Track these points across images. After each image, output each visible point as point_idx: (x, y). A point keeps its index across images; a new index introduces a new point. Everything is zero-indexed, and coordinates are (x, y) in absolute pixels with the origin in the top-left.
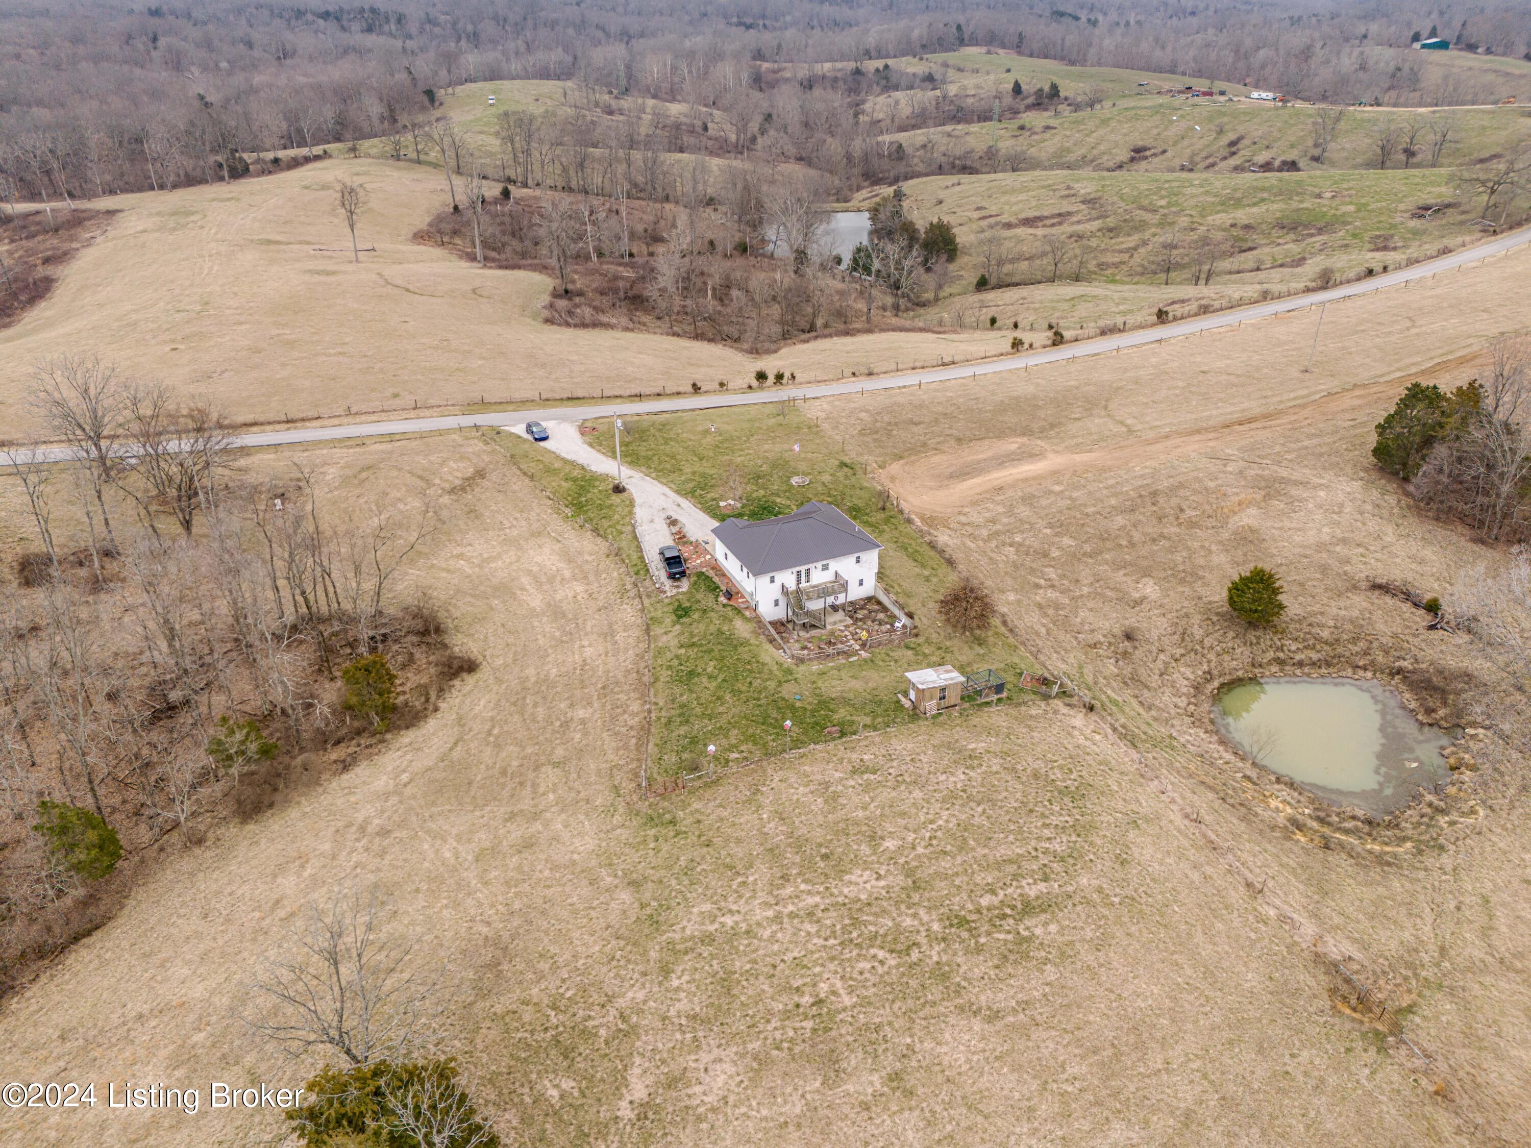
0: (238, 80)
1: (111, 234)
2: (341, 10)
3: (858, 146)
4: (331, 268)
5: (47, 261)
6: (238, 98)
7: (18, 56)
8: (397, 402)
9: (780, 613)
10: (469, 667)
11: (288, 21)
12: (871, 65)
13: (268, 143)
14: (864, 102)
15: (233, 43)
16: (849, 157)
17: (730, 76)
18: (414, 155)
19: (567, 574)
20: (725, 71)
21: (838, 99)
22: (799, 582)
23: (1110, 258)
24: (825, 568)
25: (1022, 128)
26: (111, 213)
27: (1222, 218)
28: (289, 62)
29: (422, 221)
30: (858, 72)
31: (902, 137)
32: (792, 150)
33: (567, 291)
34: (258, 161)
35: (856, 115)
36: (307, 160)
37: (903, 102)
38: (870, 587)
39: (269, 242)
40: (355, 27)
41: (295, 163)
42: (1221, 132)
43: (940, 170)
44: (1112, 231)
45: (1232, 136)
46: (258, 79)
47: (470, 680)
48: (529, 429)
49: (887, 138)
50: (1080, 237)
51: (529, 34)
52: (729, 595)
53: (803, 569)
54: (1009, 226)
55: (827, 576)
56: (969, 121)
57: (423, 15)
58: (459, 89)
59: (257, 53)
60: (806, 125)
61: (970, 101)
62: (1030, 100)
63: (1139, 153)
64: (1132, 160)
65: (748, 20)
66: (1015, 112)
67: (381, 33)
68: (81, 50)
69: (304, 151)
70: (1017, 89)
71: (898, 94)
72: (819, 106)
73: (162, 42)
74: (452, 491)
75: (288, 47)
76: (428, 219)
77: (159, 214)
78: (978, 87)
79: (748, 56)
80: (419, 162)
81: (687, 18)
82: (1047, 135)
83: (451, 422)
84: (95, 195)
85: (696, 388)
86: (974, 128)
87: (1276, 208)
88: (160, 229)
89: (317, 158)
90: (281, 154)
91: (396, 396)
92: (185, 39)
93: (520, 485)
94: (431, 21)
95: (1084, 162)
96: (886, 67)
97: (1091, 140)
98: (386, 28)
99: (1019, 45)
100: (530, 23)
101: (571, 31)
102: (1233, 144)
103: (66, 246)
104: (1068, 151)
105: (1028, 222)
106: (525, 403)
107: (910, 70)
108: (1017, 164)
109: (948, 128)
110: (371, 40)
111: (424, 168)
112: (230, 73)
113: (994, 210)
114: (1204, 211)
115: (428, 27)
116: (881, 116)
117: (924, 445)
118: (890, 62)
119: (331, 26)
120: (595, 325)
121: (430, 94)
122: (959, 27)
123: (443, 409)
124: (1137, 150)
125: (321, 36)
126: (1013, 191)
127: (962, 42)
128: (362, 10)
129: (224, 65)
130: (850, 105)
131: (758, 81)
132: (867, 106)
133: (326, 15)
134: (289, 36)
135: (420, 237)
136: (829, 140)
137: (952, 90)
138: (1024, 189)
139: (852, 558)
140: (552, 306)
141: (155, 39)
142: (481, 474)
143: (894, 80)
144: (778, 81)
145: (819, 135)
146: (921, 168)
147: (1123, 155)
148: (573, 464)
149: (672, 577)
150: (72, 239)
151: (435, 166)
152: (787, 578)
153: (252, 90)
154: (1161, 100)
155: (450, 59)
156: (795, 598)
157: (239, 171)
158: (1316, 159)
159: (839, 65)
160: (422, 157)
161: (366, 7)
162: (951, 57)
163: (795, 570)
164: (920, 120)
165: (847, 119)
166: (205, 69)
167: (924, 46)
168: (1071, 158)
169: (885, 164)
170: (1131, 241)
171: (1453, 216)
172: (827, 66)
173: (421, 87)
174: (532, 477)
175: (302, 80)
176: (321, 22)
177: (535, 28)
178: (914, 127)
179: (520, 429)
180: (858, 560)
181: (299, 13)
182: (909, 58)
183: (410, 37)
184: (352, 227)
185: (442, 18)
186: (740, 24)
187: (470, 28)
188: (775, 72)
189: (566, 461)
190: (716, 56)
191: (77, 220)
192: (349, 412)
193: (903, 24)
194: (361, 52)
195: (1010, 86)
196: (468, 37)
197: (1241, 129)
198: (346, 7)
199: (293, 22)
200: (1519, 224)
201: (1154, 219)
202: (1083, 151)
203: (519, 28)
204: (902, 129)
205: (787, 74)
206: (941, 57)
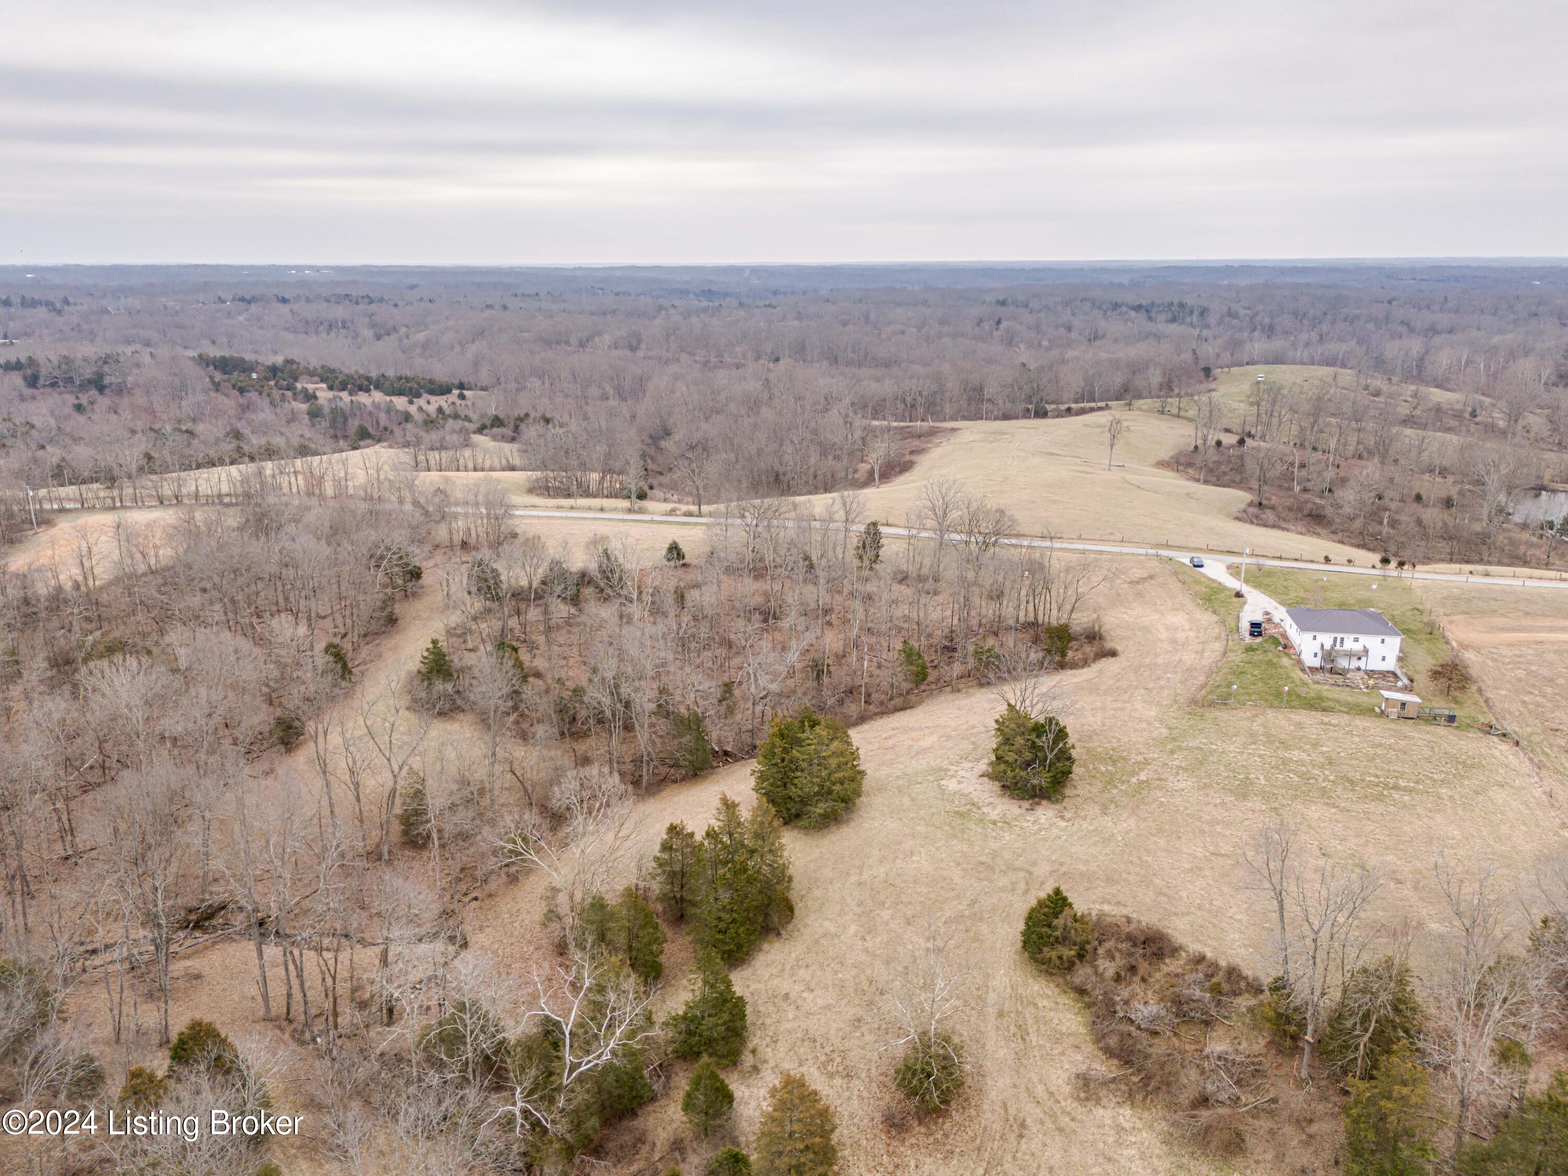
0: (1055, 353)
1: (953, 440)
2: (1153, 304)
4: (1090, 470)
5: (912, 452)
6: (1051, 367)
7: (903, 332)
8: (1111, 538)
9: (1316, 663)
10: (1113, 654)
11: (1105, 312)
13: (1065, 399)
15: (1057, 327)
18: (1175, 411)
19: (1187, 627)
22: (1335, 644)
24: (1356, 640)
26: (954, 430)
28: (1097, 343)
29: (1166, 454)
33: (1260, 504)
34: (1055, 410)
36: (1092, 410)
38: (1390, 665)
39: (1052, 454)
40: (1162, 317)
41: (1083, 412)
46: (1070, 354)
47: (1112, 660)
48: (1192, 560)
51: (1325, 327)
52: (1285, 647)
53: (1339, 636)
55: (1357, 647)
57: (1225, 309)
58: (1233, 369)
59: (1073, 335)
67: (1182, 323)
68: (946, 329)
69: (1092, 405)
73: (1004, 325)
74: (1131, 583)
75: (1100, 332)
76: (1171, 454)
77: (984, 432)
79: (1559, 354)
80: (1178, 416)
81: (1511, 317)
83: (1143, 551)
84: (945, 420)
85: (1327, 560)
88: (983, 441)
89: (1100, 409)
90: (1073, 406)
91: (1111, 534)
92: (1021, 324)
93: (1174, 585)
94: (1232, 314)
98: (1188, 319)
100: (1330, 318)
101: (1370, 326)
103: (925, 445)
106: (1196, 549)
110: (1174, 328)
111: (1180, 421)
112: (1048, 349)
115: (1227, 319)
117: (1495, 611)
119: (1142, 316)
120: (1274, 526)
121: (1207, 371)
123: (1138, 544)
125: (1129, 324)
128: (1171, 304)
129: (1045, 343)
133: (1138, 308)
134: (1103, 323)
135: (1162, 464)
139: (1379, 638)
140: (1245, 511)
141: (999, 322)
142: (1151, 577)
148: (1214, 581)
149: (1252, 634)
150: (928, 442)
151: (1190, 420)
152: (1327, 639)
153: (1064, 362)
155: (1235, 345)
156: (1329, 656)
157: (1041, 414)
160: (1182, 413)
161: (1176, 302)
163: (1333, 635)
166: (1030, 345)
173: (1202, 364)
174: (1184, 583)
175: (1104, 355)
176: (1133, 313)
177: (1333, 322)
179: (1187, 561)
180: (1383, 641)
181: (1116, 306)
183: (1208, 327)
184: (1112, 446)
185: (1242, 312)
187: (1267, 320)
189: (1210, 579)
190: (1522, 352)
191: (933, 432)
192: (1080, 538)
194: (1158, 337)
196: (1263, 329)
198: (1157, 302)
199: (1109, 313)
203: (1316, 322)
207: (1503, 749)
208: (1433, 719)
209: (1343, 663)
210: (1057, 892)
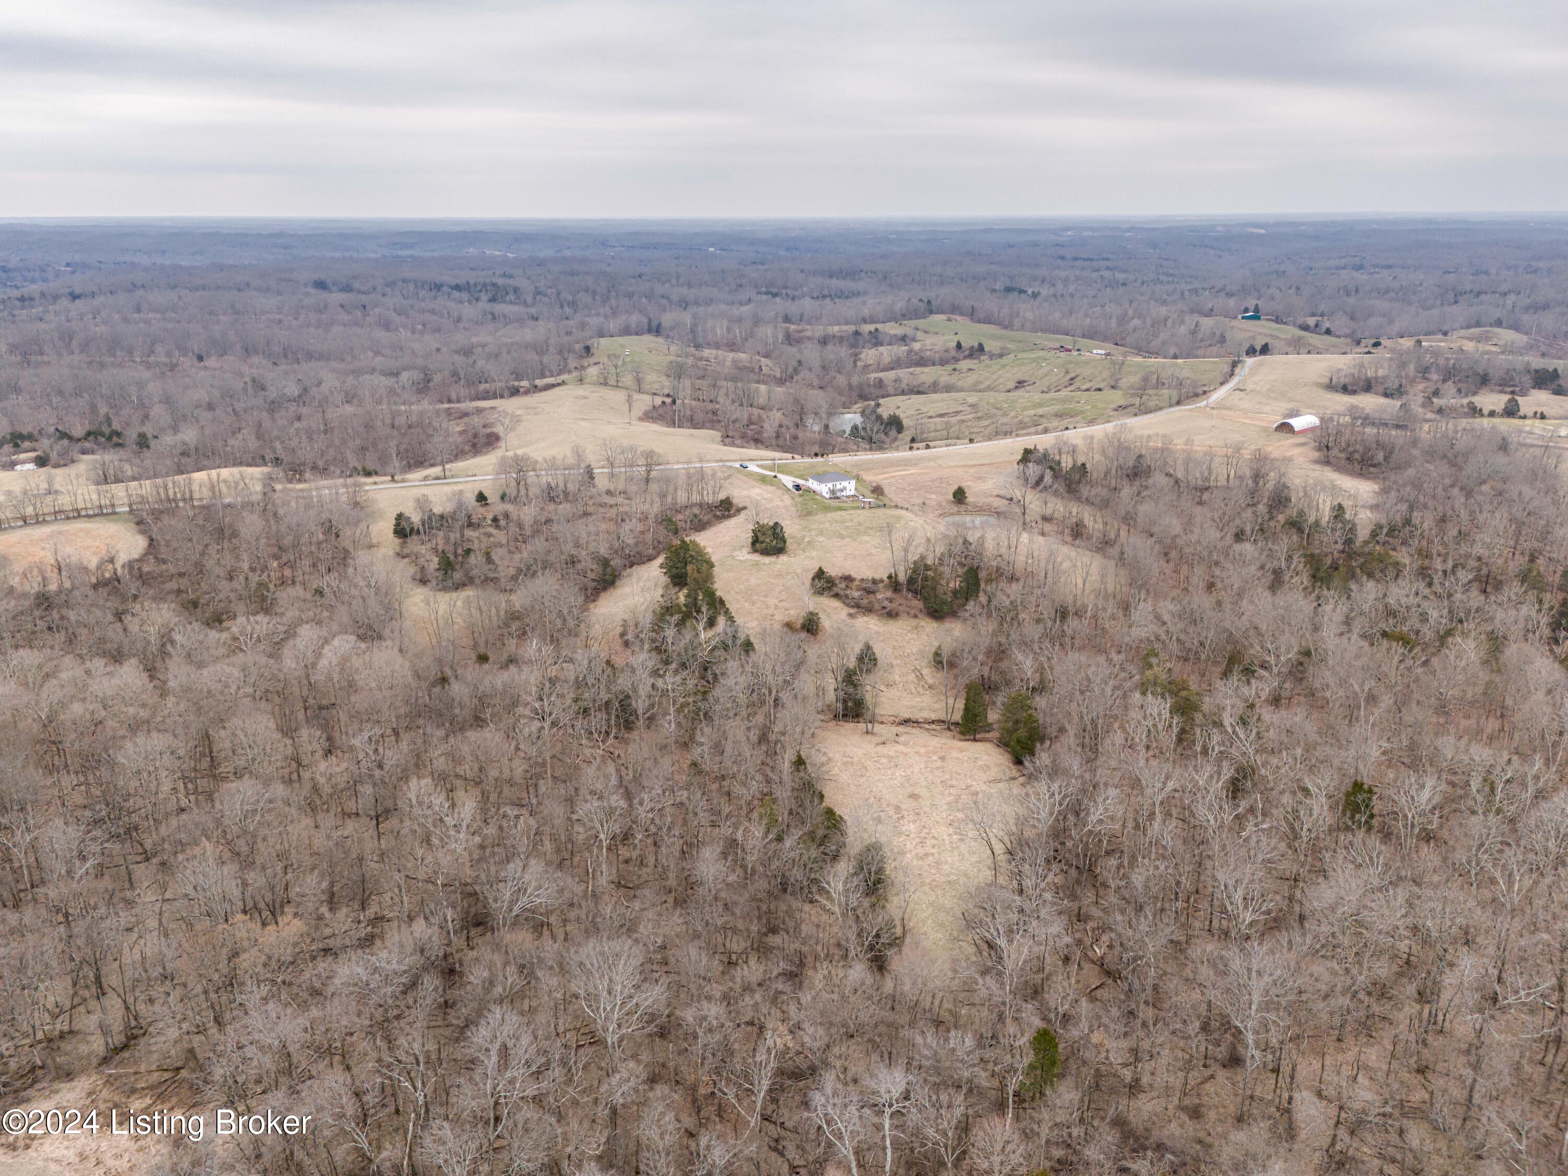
3: (855, 380)
8: (693, 460)
9: (829, 495)
10: (745, 508)
12: (867, 328)
14: (860, 353)
16: (850, 386)
17: (769, 334)
18: (614, 383)
20: (766, 331)
21: (843, 352)
22: (834, 488)
23: (976, 430)
24: (840, 485)
25: (955, 370)
26: (492, 408)
27: (1032, 412)
30: (857, 333)
31: (881, 375)
32: (816, 382)
35: (855, 362)
36: (553, 386)
37: (885, 354)
38: (853, 493)
39: (584, 419)
40: (483, 296)
41: (547, 387)
42: (1067, 372)
43: (903, 393)
44: (979, 418)
45: (1073, 375)
47: (746, 510)
48: (741, 465)
49: (873, 376)
50: (964, 421)
52: (813, 492)
53: (833, 484)
54: (930, 417)
55: (841, 487)
56: (926, 365)
57: (533, 288)
60: (824, 367)
61: (928, 353)
62: (967, 353)
63: (1020, 384)
64: (1016, 388)
65: (774, 290)
66: (957, 360)
67: (504, 302)
69: (552, 381)
70: (959, 346)
71: (881, 349)
72: (832, 356)
77: (520, 408)
78: (933, 344)
79: (780, 319)
81: (727, 288)
82: (970, 373)
83: (715, 464)
86: (926, 370)
87: (1057, 408)
89: (559, 385)
90: (538, 383)
94: (540, 293)
95: (989, 388)
96: (876, 330)
97: (994, 376)
99: (972, 314)
100: (613, 294)
102: (1072, 379)
104: (980, 382)
105: (941, 415)
107: (893, 332)
108: (949, 389)
109: (911, 370)
113: (925, 410)
114: (1024, 409)
116: (871, 362)
118: (879, 326)
119: (467, 297)
120: (743, 447)
121: (587, 349)
122: (929, 302)
124: (1019, 382)
126: (937, 401)
127: (931, 312)
128: (486, 284)
130: (851, 355)
131: (789, 339)
132: (862, 356)
133: (458, 288)
136: (839, 376)
137: (916, 346)
138: (942, 401)
139: (848, 483)
140: (724, 440)
143: (880, 338)
144: (802, 338)
145: (833, 373)
146: (892, 391)
147: (1012, 385)
148: (758, 473)
149: (797, 490)
151: (626, 388)
152: (830, 485)
154: (1041, 353)
156: (833, 492)
158: (1113, 387)
159: (844, 328)
160: (620, 384)
162: (921, 323)
164: (896, 364)
165: (849, 364)
167: (903, 315)
168: (981, 387)
169: (872, 390)
170: (986, 423)
171: (1131, 409)
172: (836, 328)
175: (506, 340)
176: (457, 293)
178: (892, 369)
179: (738, 466)
180: (850, 483)
181: (437, 286)
182: (892, 324)
185: (549, 291)
186: (767, 293)
188: (799, 332)
190: (757, 321)
193: (889, 299)
195: (955, 344)
197: (1078, 371)
198: (461, 282)
200: (1151, 412)
201: (999, 413)
202: (989, 383)
203: (606, 299)
204: (883, 370)
205: (808, 334)
206: (914, 323)
207: (903, 512)
208: (879, 506)
209: (838, 494)
210: (820, 569)
